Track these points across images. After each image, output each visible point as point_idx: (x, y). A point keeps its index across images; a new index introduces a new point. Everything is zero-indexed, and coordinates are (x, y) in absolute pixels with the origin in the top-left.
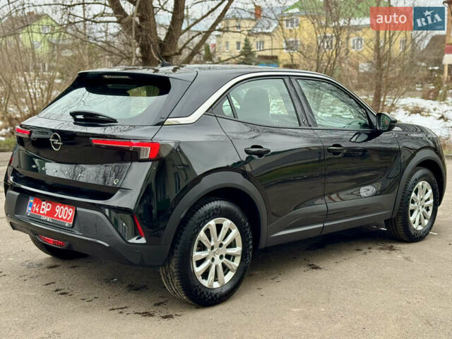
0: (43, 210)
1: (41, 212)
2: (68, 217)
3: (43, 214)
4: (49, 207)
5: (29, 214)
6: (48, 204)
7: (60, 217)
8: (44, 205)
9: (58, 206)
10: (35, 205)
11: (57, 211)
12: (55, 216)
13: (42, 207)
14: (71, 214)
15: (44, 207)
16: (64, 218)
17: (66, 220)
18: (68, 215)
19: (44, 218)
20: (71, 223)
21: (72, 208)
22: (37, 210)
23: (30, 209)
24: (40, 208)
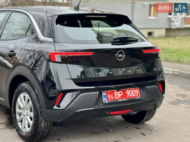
0: (117, 96)
1: (116, 98)
2: (136, 94)
3: (119, 98)
4: (121, 93)
5: (107, 102)
6: (119, 92)
7: (131, 96)
8: (116, 93)
9: (128, 91)
10: (109, 96)
11: (128, 93)
12: (128, 96)
13: (115, 95)
14: (137, 92)
15: (117, 94)
16: (134, 95)
17: (136, 96)
18: (136, 93)
19: (121, 100)
20: (140, 97)
21: (138, 89)
22: (113, 97)
23: (106, 99)
24: (114, 96)
